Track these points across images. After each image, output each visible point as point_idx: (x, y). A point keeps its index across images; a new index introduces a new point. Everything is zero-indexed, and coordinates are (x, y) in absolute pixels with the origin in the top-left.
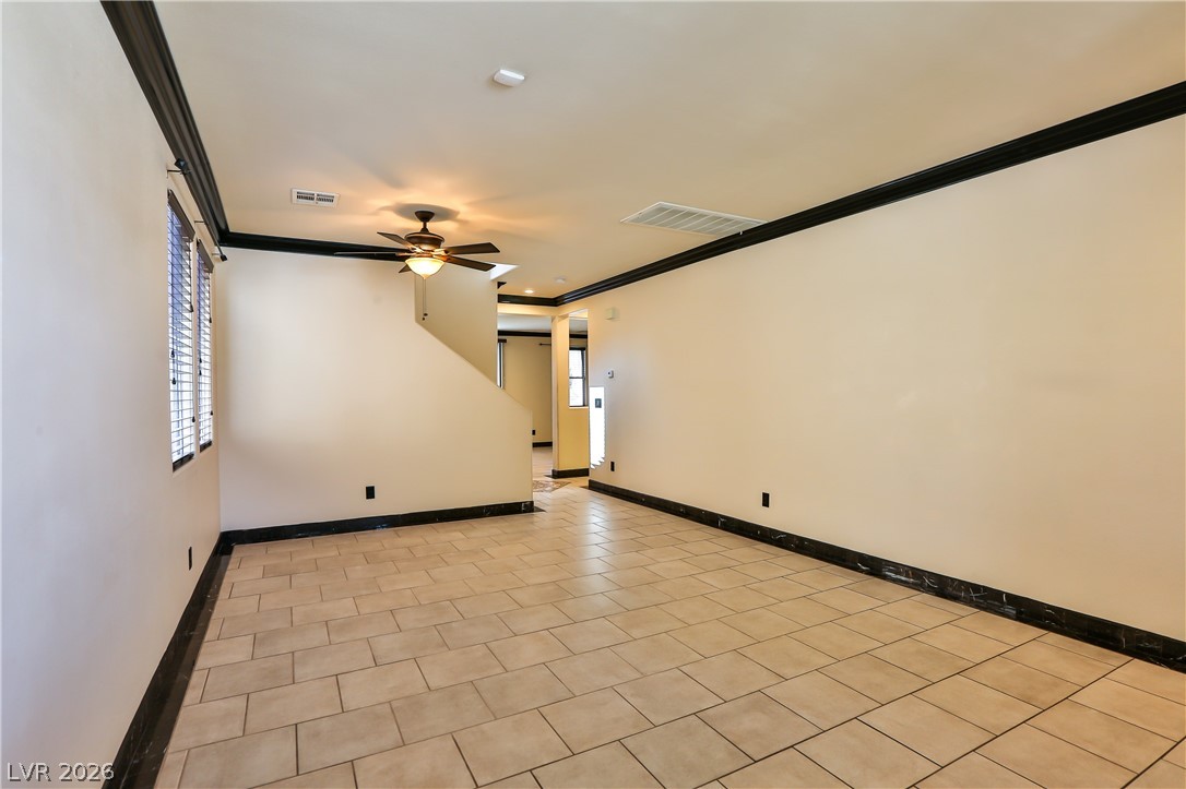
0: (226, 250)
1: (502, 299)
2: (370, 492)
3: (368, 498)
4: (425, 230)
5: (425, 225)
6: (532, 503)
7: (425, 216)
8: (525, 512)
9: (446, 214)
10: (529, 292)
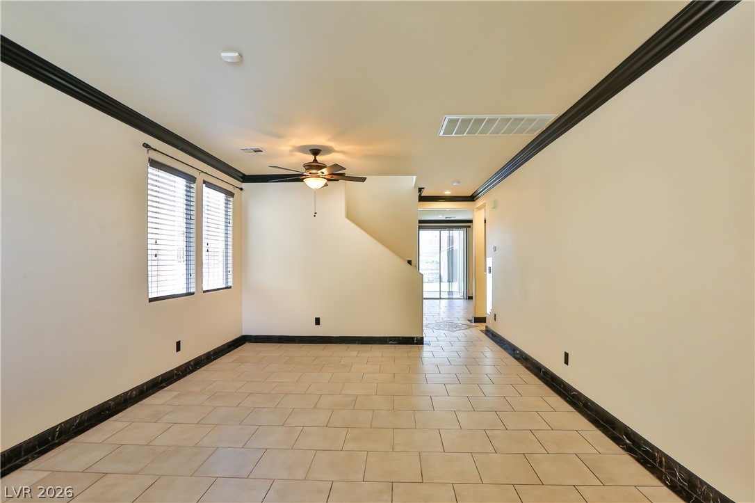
0: (244, 185)
1: (422, 199)
2: (318, 321)
3: (316, 324)
4: (315, 161)
5: (315, 158)
6: (422, 338)
7: (316, 152)
8: (416, 344)
9: (329, 150)
10: (448, 193)
